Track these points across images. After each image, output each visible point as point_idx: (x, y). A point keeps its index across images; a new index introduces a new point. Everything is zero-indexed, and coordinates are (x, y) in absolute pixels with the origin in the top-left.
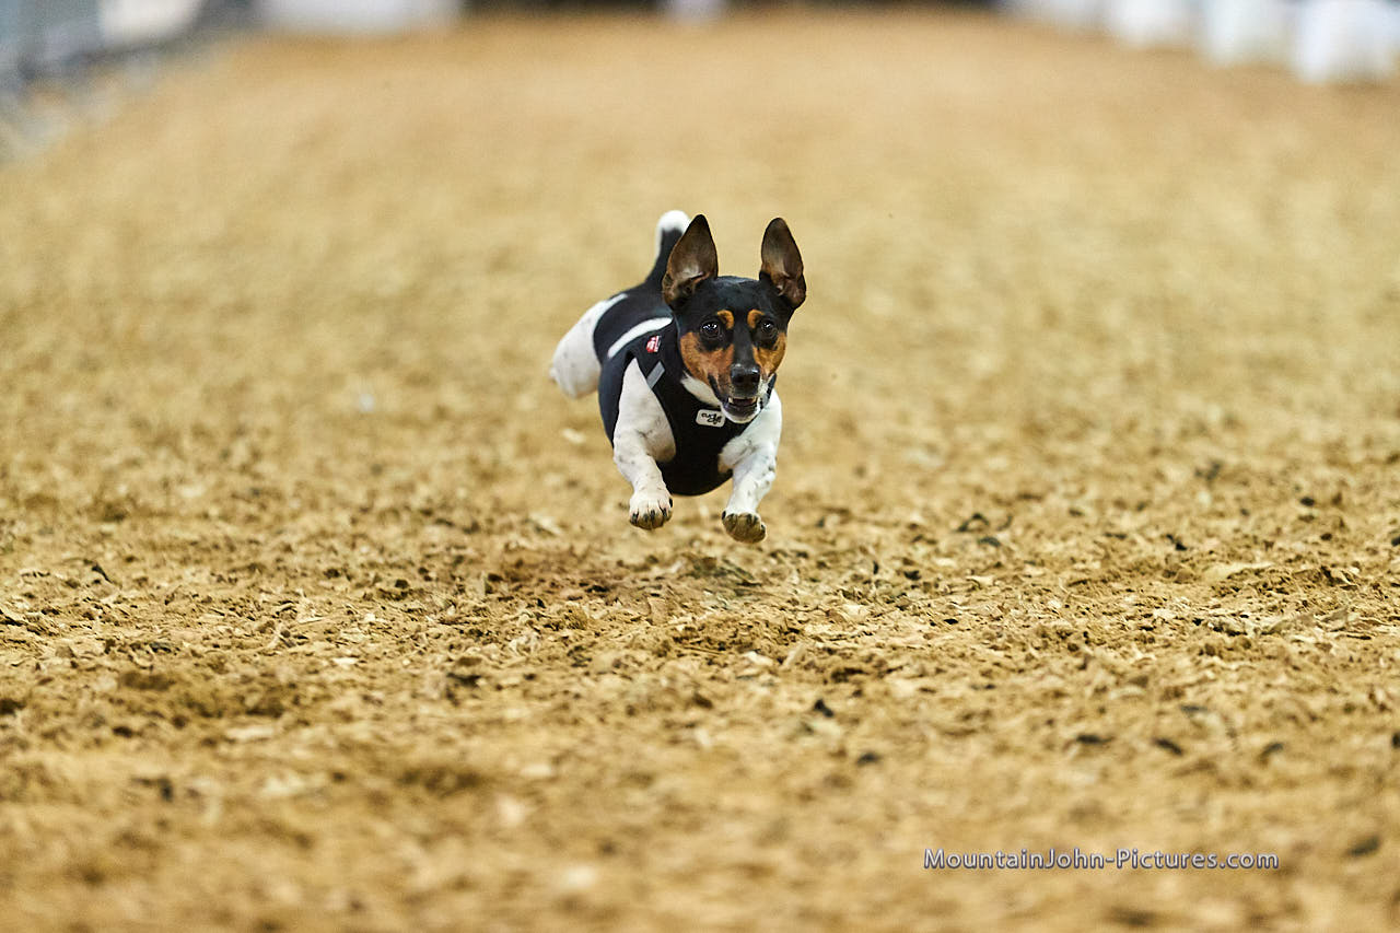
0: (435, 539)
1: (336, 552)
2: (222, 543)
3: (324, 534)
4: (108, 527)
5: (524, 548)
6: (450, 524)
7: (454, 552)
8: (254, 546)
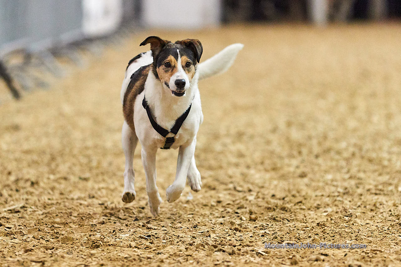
0: (218, 258)
1: (181, 263)
2: (137, 258)
4: (93, 252)
5: (252, 262)
6: (224, 251)
7: (226, 263)
8: (149, 260)
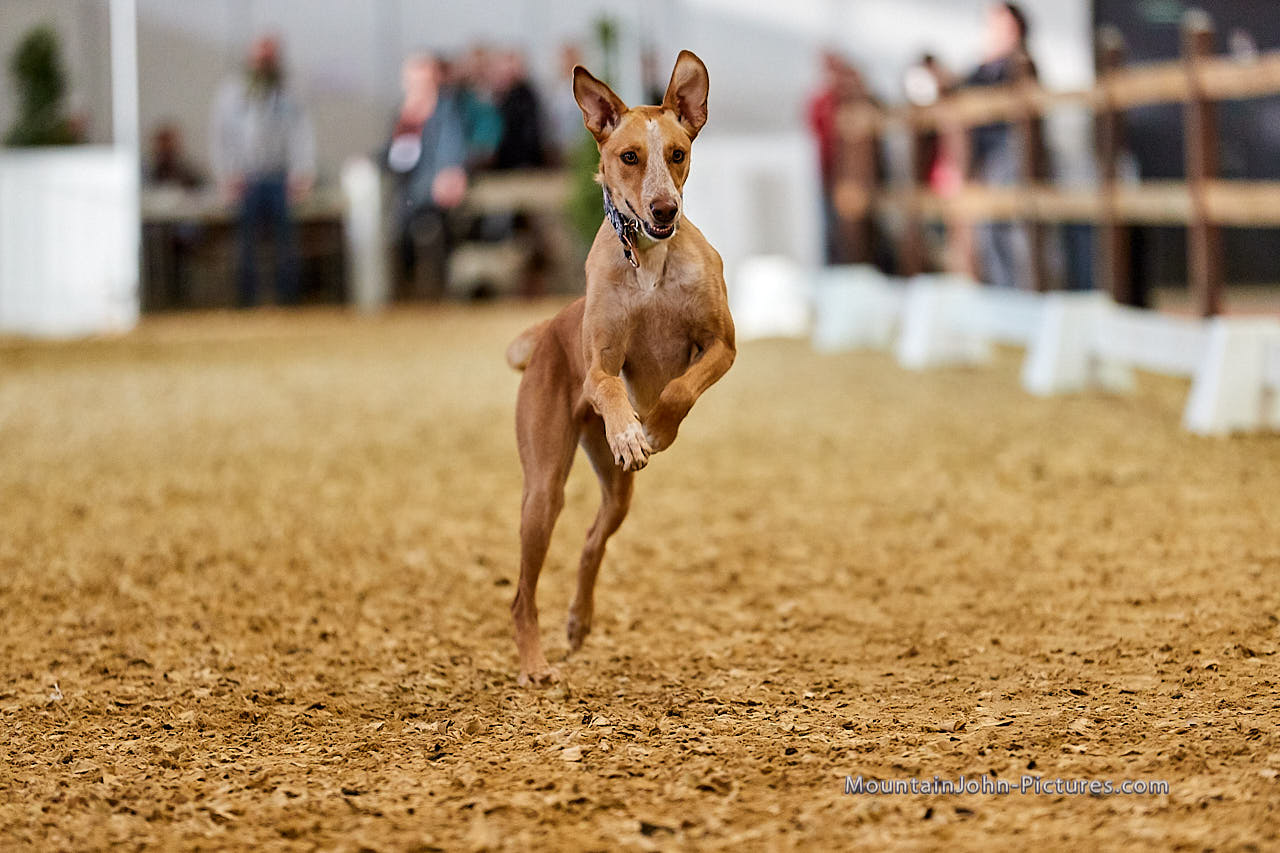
3: (18, 824)
